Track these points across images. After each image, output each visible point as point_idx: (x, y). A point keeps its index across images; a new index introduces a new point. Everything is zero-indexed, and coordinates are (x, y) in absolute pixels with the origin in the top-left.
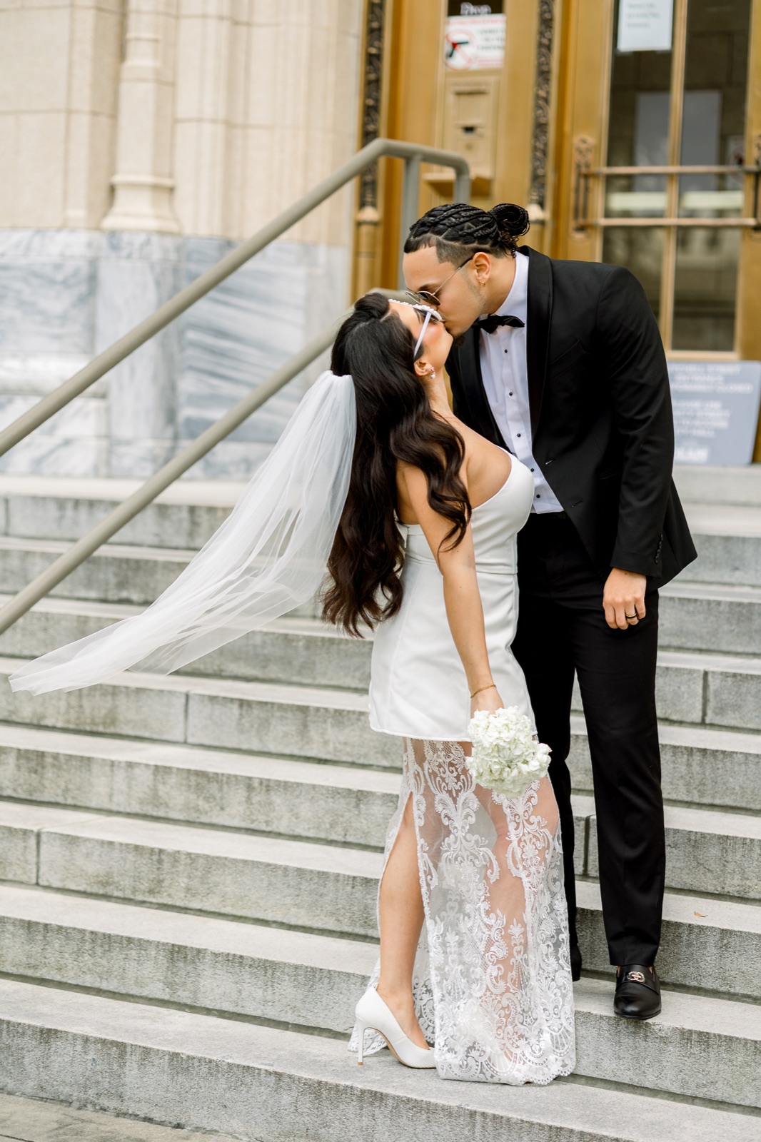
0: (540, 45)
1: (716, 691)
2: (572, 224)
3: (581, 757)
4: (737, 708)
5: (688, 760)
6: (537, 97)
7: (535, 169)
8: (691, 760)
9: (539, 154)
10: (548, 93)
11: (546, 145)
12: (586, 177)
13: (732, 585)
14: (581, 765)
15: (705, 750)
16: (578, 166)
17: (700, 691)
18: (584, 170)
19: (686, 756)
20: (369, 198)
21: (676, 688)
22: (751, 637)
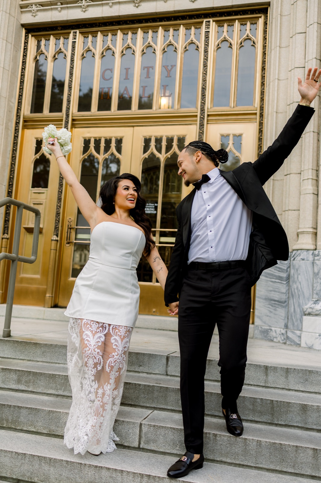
0: (59, 191)
1: (145, 433)
2: (66, 242)
3: (87, 475)
4: (155, 441)
5: (141, 480)
6: (57, 206)
7: (56, 226)
8: (142, 480)
9: (57, 222)
10: (60, 205)
11: (59, 219)
12: (70, 229)
13: (139, 372)
14: (86, 480)
15: (150, 475)
16: (68, 226)
17: (138, 432)
18: (69, 227)
19: (139, 478)
20: (6, 232)
21: (127, 431)
22: (153, 400)
